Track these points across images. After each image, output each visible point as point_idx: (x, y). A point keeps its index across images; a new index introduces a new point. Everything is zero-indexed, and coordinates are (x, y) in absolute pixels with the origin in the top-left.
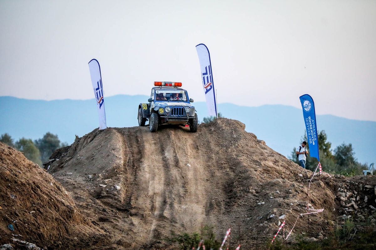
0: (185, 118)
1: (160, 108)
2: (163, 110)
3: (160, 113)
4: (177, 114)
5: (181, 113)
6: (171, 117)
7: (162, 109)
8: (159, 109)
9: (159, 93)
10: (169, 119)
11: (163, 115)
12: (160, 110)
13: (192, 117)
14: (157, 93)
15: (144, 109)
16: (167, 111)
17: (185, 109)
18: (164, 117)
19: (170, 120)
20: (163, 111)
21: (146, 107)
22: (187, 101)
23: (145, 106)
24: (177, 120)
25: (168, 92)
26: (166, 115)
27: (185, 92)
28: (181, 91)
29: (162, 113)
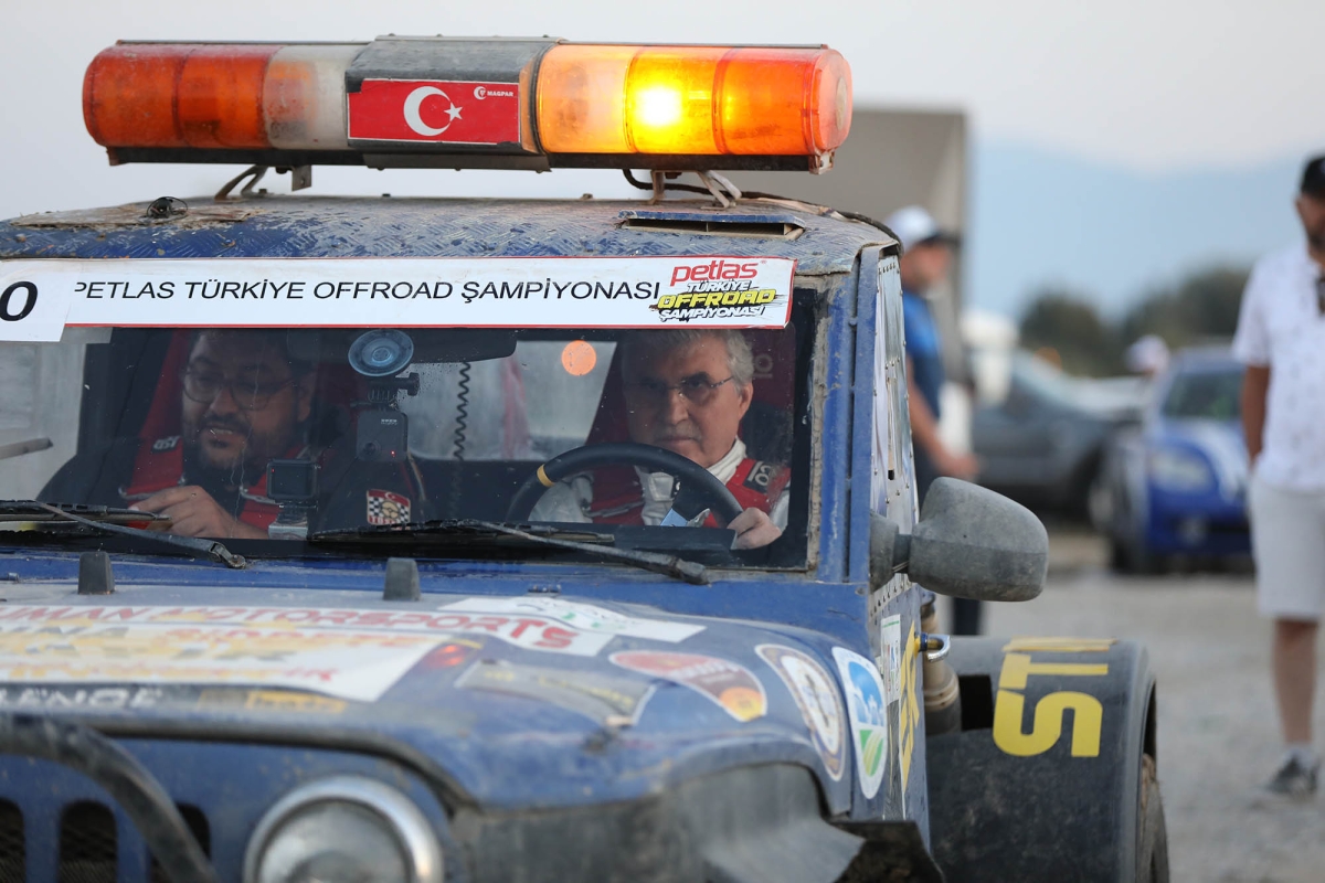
25: (325, 290)
27: (807, 284)
28: (691, 273)
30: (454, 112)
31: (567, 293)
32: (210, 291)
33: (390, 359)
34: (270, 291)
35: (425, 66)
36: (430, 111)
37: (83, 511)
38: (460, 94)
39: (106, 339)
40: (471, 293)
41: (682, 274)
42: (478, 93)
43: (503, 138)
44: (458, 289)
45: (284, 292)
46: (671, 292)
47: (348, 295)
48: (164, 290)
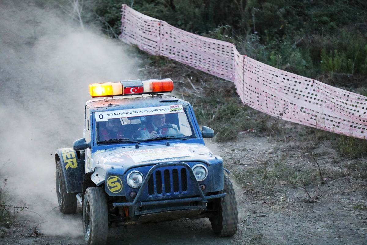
0: (194, 199)
1: (110, 175)
2: (118, 181)
3: (112, 190)
4: (168, 190)
5: (180, 184)
6: (149, 203)
7: (116, 179)
8: (107, 178)
10: (141, 209)
11: (122, 199)
12: (109, 182)
13: (217, 193)
14: (98, 120)
15: (67, 167)
16: (131, 183)
17: (191, 172)
18: (124, 204)
19: (146, 212)
20: (119, 186)
21: (75, 160)
22: (193, 136)
23: (72, 158)
24: (168, 210)
25: (134, 112)
26: (129, 197)
27: (184, 107)
28: (172, 107)
29: (118, 190)
30: (136, 90)
31: (160, 110)
32: (122, 114)
33: (143, 120)
34: (128, 113)
35: (132, 86)
36: (133, 90)
40: (150, 111)
42: (139, 88)
44: (148, 111)
45: (130, 113)
46: (171, 109)
47: (137, 113)
48: (117, 114)
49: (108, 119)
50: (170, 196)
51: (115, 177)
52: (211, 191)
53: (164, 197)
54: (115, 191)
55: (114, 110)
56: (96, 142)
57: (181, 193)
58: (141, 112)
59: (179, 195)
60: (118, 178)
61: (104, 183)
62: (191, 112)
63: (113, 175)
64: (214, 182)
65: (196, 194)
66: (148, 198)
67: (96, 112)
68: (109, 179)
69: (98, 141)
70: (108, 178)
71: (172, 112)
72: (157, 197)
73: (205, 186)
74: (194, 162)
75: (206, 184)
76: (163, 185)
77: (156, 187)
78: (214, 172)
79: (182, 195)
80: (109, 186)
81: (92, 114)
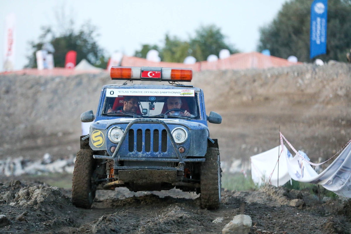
0: (172, 160)
1: (94, 129)
2: (101, 135)
3: (95, 144)
4: (147, 150)
5: (160, 144)
9: (115, 95)
10: (122, 164)
11: (102, 153)
12: (93, 136)
13: (198, 157)
14: (108, 95)
17: (170, 134)
18: (103, 157)
19: (124, 167)
20: (101, 140)
22: (197, 118)
24: (146, 168)
25: (145, 92)
26: (110, 151)
27: (196, 92)
28: (184, 91)
29: (101, 145)
30: (153, 74)
31: (171, 93)
32: (133, 92)
33: (153, 99)
34: (139, 92)
35: (150, 69)
36: (151, 74)
37: (125, 113)
38: (154, 73)
39: (123, 97)
40: (161, 93)
41: (183, 91)
42: (156, 73)
43: (159, 77)
44: (159, 92)
45: (141, 92)
47: (148, 93)
48: (128, 92)
49: (118, 96)
50: (150, 155)
51: (98, 132)
52: (191, 156)
53: (144, 155)
54: (98, 146)
55: (126, 88)
56: (101, 114)
57: (161, 153)
58: (151, 92)
59: (158, 155)
60: (101, 133)
61: (89, 138)
62: (201, 97)
63: (97, 129)
64: (194, 146)
65: (175, 157)
66: (128, 155)
67: (108, 88)
68: (93, 134)
69: (103, 113)
70: (92, 132)
71: (182, 96)
72: (136, 155)
73: (185, 149)
74: (176, 125)
75: (185, 147)
76: (143, 144)
77: (136, 144)
78: (194, 136)
79: (161, 156)
80: (93, 140)
81: (104, 90)
